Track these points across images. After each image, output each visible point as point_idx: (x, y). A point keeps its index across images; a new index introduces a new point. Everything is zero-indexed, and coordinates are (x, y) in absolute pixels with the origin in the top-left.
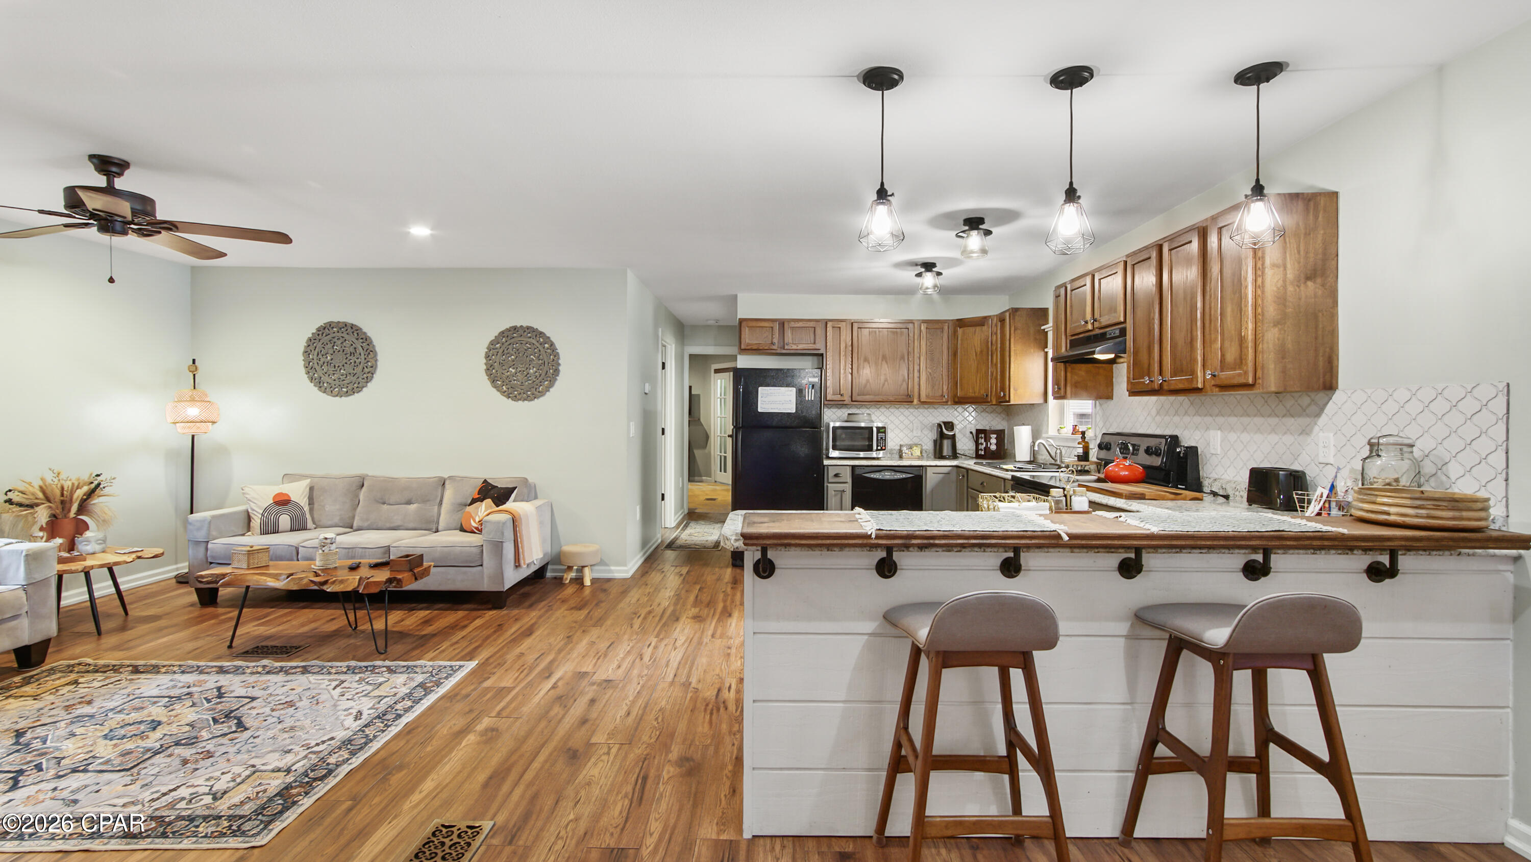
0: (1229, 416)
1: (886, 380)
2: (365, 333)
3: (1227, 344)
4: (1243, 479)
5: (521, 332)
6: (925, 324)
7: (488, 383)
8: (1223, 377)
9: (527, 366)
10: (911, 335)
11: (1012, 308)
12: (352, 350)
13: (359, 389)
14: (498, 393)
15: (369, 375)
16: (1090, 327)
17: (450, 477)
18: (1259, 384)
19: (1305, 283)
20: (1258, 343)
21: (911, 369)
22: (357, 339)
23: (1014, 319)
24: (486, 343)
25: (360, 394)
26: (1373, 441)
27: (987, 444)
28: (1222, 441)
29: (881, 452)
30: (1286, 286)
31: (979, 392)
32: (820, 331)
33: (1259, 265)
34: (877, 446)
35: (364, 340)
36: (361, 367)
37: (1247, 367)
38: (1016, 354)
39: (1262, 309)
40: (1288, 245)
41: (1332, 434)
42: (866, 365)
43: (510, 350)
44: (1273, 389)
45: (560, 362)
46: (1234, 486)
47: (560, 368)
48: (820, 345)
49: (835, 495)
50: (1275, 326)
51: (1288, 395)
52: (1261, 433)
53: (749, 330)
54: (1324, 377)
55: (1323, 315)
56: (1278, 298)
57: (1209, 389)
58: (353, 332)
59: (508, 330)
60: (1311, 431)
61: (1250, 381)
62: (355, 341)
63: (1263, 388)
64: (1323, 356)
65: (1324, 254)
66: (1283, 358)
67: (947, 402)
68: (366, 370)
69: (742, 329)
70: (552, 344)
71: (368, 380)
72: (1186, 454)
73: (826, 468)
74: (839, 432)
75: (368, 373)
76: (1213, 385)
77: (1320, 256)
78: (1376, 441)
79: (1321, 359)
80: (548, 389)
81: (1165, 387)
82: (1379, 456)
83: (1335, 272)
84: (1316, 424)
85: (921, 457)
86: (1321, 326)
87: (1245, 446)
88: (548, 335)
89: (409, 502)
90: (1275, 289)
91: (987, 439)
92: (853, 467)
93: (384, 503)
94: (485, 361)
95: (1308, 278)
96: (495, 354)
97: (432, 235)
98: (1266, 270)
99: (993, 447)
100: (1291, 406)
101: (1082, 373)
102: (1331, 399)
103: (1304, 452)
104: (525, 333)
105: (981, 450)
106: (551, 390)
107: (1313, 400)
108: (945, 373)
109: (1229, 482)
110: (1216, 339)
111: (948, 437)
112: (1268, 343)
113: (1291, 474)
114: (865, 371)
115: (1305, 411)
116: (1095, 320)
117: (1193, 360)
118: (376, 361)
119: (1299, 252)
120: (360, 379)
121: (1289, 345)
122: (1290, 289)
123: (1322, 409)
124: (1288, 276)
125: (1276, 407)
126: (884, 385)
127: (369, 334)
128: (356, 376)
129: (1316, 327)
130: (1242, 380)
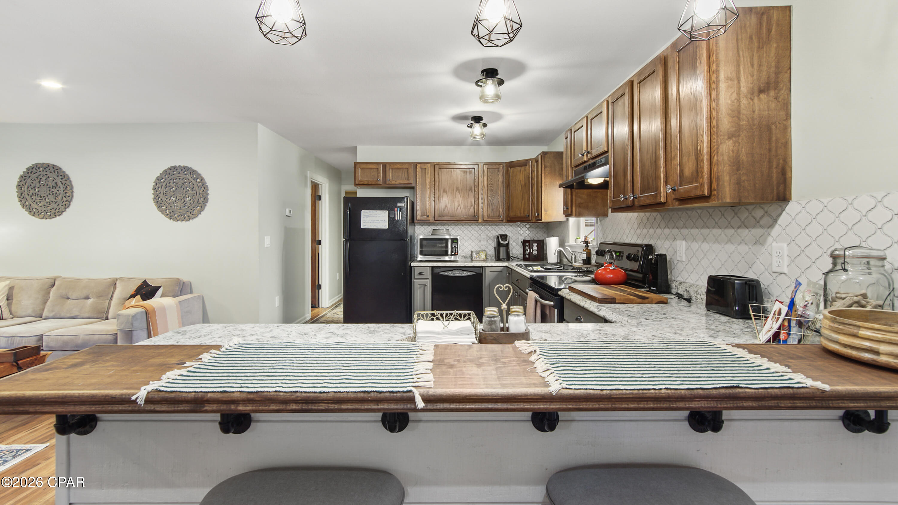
0: (692, 228)
1: (459, 205)
2: (64, 172)
3: (685, 159)
4: (703, 284)
5: (179, 170)
6: (487, 166)
7: (155, 208)
8: (681, 191)
9: (184, 195)
10: (477, 173)
11: (543, 152)
12: (54, 185)
13: (60, 213)
14: (163, 216)
15: (67, 203)
16: (585, 159)
17: (121, 279)
18: (714, 195)
19: (759, 96)
20: (713, 155)
21: (477, 197)
22: (58, 176)
23: (544, 159)
24: (154, 179)
25: (61, 217)
26: (837, 253)
27: (530, 250)
28: (687, 249)
29: (453, 257)
30: (740, 99)
31: (524, 213)
32: (411, 171)
33: (714, 78)
34: (452, 252)
35: (62, 177)
36: (60, 197)
37: (703, 179)
38: (546, 185)
39: (717, 121)
40: (742, 59)
41: (785, 245)
42: (445, 194)
43: (171, 184)
44: (728, 200)
45: (209, 192)
46: (696, 289)
47: (209, 197)
48: (411, 181)
49: (420, 288)
50: (729, 138)
51: (743, 207)
52: (719, 243)
53: (361, 170)
54: (777, 188)
55: (776, 127)
56: (733, 111)
57: (670, 203)
58: (54, 171)
59: (170, 169)
60: (765, 241)
61: (706, 193)
62: (56, 177)
63: (718, 200)
64: (776, 168)
65: (777, 67)
66: (738, 170)
67: (503, 221)
68: (64, 199)
69: (356, 169)
70: (202, 179)
71: (67, 206)
72: (656, 261)
73: (413, 268)
74: (424, 242)
75: (66, 201)
76: (674, 199)
77: (773, 69)
78: (842, 253)
79: (775, 171)
80: (199, 213)
81: (636, 204)
82: (845, 270)
83: (788, 84)
84: (769, 234)
85: (486, 260)
86: (774, 138)
87: (705, 255)
88: (199, 173)
89: (87, 298)
90: (729, 102)
91: (531, 247)
92: (433, 268)
93: (68, 298)
94: (153, 192)
95: (761, 91)
96: (160, 187)
97: (63, 89)
98: (721, 83)
99: (535, 253)
100: (745, 219)
101: (585, 196)
102: (784, 210)
103: (758, 262)
104: (183, 171)
105: (527, 254)
106: (202, 213)
107: (766, 212)
108: (501, 200)
109: (691, 286)
110: (676, 155)
111: (503, 245)
112: (722, 155)
113: (746, 283)
114: (444, 199)
115: (758, 222)
116: (588, 153)
117: (658, 178)
118: (72, 192)
119: (752, 65)
120: (60, 206)
121: (744, 157)
122: (744, 101)
123: (775, 221)
124: (742, 89)
125: (732, 219)
126: (457, 209)
127: (67, 173)
128: (57, 204)
129: (770, 140)
130: (698, 193)
